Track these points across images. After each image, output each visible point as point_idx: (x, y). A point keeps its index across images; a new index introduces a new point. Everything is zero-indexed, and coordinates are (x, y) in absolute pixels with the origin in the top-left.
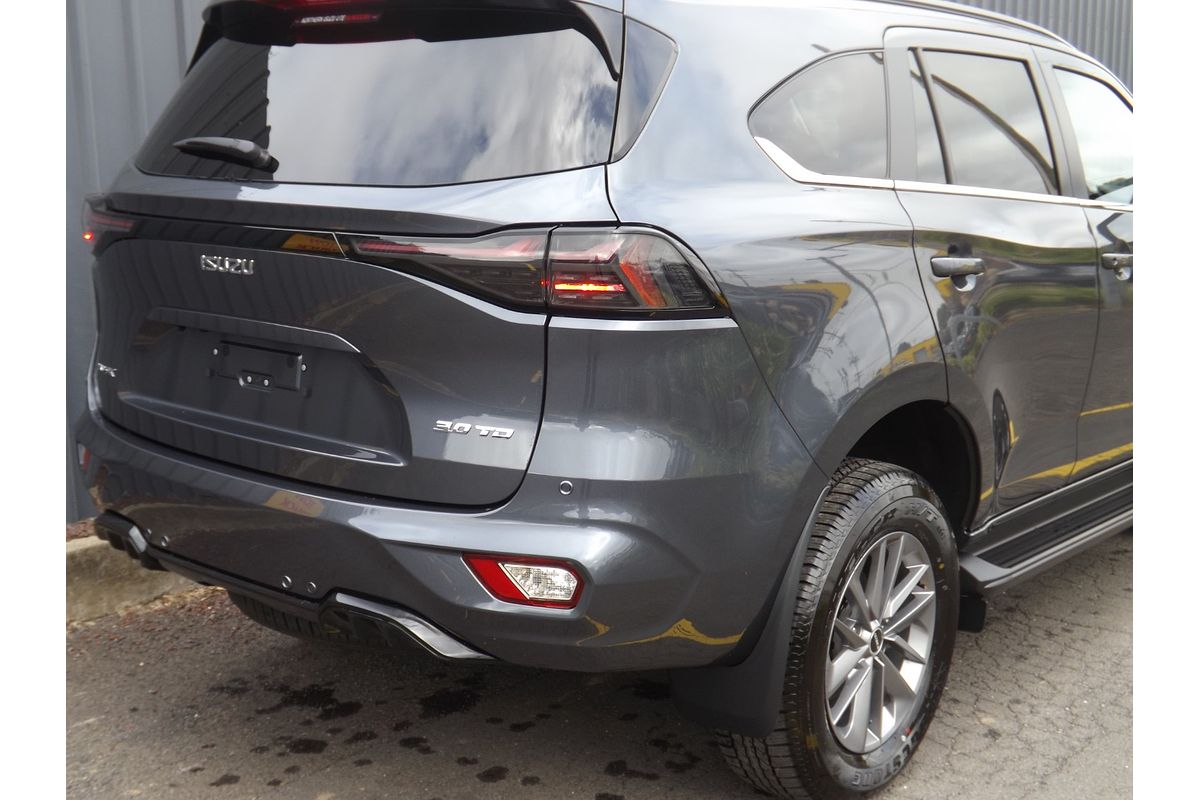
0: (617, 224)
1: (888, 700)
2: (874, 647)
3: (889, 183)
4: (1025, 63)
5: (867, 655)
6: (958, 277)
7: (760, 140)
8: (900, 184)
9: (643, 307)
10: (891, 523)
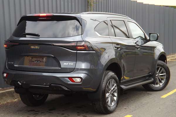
0: (83, 41)
1: (113, 101)
2: (110, 93)
3: (109, 37)
4: (124, 21)
5: (110, 94)
6: (118, 48)
7: (96, 32)
8: (110, 37)
9: (87, 50)
10: (112, 77)
